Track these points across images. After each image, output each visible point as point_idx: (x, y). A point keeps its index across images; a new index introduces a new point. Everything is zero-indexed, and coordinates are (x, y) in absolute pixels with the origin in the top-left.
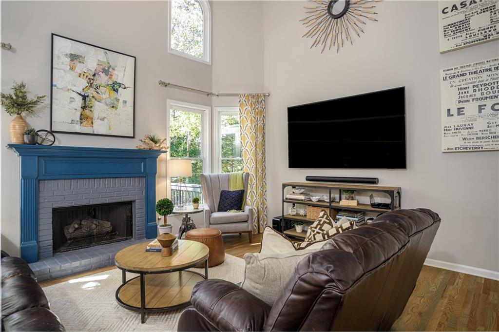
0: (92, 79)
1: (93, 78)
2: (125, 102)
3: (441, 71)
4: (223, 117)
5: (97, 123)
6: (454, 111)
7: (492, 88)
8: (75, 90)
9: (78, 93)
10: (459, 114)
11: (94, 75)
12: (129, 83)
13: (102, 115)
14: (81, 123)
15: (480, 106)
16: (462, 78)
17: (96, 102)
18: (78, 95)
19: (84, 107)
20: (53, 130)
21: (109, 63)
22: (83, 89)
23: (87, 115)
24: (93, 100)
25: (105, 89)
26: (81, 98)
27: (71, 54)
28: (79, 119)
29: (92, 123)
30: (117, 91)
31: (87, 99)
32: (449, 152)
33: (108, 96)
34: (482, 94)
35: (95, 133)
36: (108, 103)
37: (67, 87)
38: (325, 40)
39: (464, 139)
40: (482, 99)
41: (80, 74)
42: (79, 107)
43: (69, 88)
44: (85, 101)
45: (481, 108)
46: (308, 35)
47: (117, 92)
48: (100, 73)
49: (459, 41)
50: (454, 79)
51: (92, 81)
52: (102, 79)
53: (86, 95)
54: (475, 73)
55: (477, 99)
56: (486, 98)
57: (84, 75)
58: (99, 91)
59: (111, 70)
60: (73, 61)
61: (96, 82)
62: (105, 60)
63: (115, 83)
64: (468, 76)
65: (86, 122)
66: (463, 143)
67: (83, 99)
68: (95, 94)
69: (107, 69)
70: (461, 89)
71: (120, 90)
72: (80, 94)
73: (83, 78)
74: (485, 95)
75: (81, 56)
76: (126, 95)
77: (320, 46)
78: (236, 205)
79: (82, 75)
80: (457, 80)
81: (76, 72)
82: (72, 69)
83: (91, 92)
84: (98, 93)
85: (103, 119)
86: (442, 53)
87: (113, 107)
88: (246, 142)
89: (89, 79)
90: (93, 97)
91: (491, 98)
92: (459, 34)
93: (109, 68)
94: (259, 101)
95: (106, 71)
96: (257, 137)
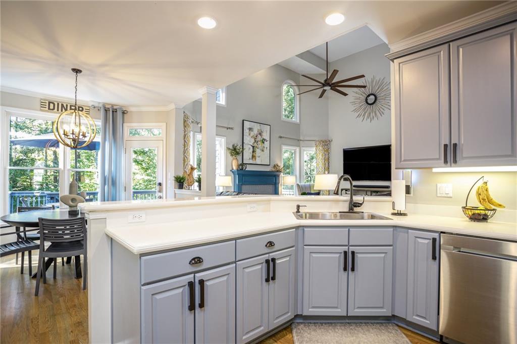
1: (256, 138)
2: (267, 148)
4: (305, 152)
5: (257, 158)
8: (250, 144)
11: (256, 136)
12: (268, 139)
13: (259, 155)
14: (252, 159)
18: (251, 146)
19: (253, 152)
20: (244, 162)
21: (261, 130)
22: (253, 144)
23: (254, 155)
24: (256, 148)
25: (260, 142)
27: (250, 128)
28: (251, 157)
30: (264, 143)
33: (261, 146)
35: (257, 164)
36: (261, 149)
37: (248, 143)
38: (364, 115)
42: (251, 152)
46: (355, 111)
48: (258, 135)
52: (259, 138)
53: (254, 146)
57: (253, 137)
58: (258, 144)
59: (262, 133)
61: (257, 140)
63: (263, 139)
65: (254, 159)
67: (253, 148)
76: (267, 144)
81: (251, 136)
82: (249, 135)
83: (255, 144)
85: (259, 157)
87: (263, 151)
94: (326, 144)
95: (260, 134)
96: (325, 164)
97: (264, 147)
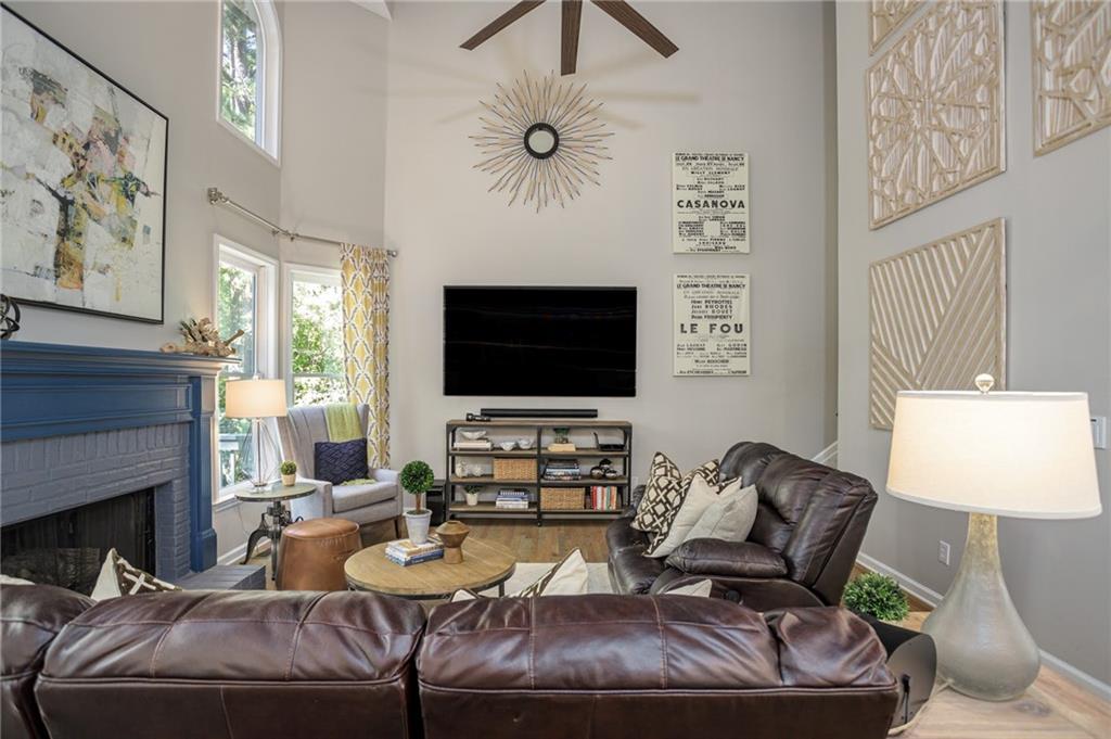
0: (83, 157)
1: (83, 152)
2: (147, 230)
3: (675, 276)
4: (299, 285)
5: (91, 277)
6: (687, 328)
7: (722, 307)
8: (43, 180)
9: (50, 189)
10: (692, 331)
11: (87, 147)
12: (155, 185)
13: (104, 260)
14: (57, 277)
15: (711, 325)
16: (696, 289)
17: (90, 221)
18: (50, 194)
19: (64, 233)
21: (117, 120)
22: (63, 182)
23: (70, 256)
24: (84, 215)
25: (109, 188)
26: (56, 205)
27: (35, 74)
28: (51, 266)
29: (82, 279)
30: (131, 198)
31: (72, 210)
32: (682, 376)
33: (114, 210)
34: (713, 312)
35: (88, 306)
36: (114, 227)
37: (24, 166)
38: (517, 187)
39: (697, 361)
40: (713, 317)
41: (56, 136)
42: (52, 230)
43: (30, 171)
44: (67, 215)
45: (712, 327)
46: (485, 167)
47: (133, 201)
48: (100, 143)
49: (693, 245)
50: (688, 289)
51: (82, 162)
52: (102, 161)
53: (69, 197)
54: (708, 286)
55: (709, 317)
56: (717, 317)
57: (64, 140)
58: (96, 192)
59: (121, 139)
60: (39, 94)
61: (90, 167)
62: (111, 112)
63: (129, 177)
64: (701, 288)
65: (67, 276)
66: (695, 366)
67: (61, 209)
68: (88, 200)
69: (113, 135)
70: (695, 302)
71: (139, 196)
72: (55, 194)
73: (62, 149)
74: (716, 314)
75: (58, 84)
76: (147, 210)
77: (507, 194)
78: (360, 470)
79: (60, 140)
80: (691, 290)
81: (47, 128)
82: (37, 115)
83: (79, 192)
84: (94, 196)
85: (103, 271)
86: (675, 254)
87: (124, 240)
88: (354, 343)
89: (76, 154)
90: (84, 206)
91: (720, 317)
92: (693, 237)
93: (117, 134)
94: (378, 264)
95: (112, 141)
96: (376, 335)
97: (134, 223)
